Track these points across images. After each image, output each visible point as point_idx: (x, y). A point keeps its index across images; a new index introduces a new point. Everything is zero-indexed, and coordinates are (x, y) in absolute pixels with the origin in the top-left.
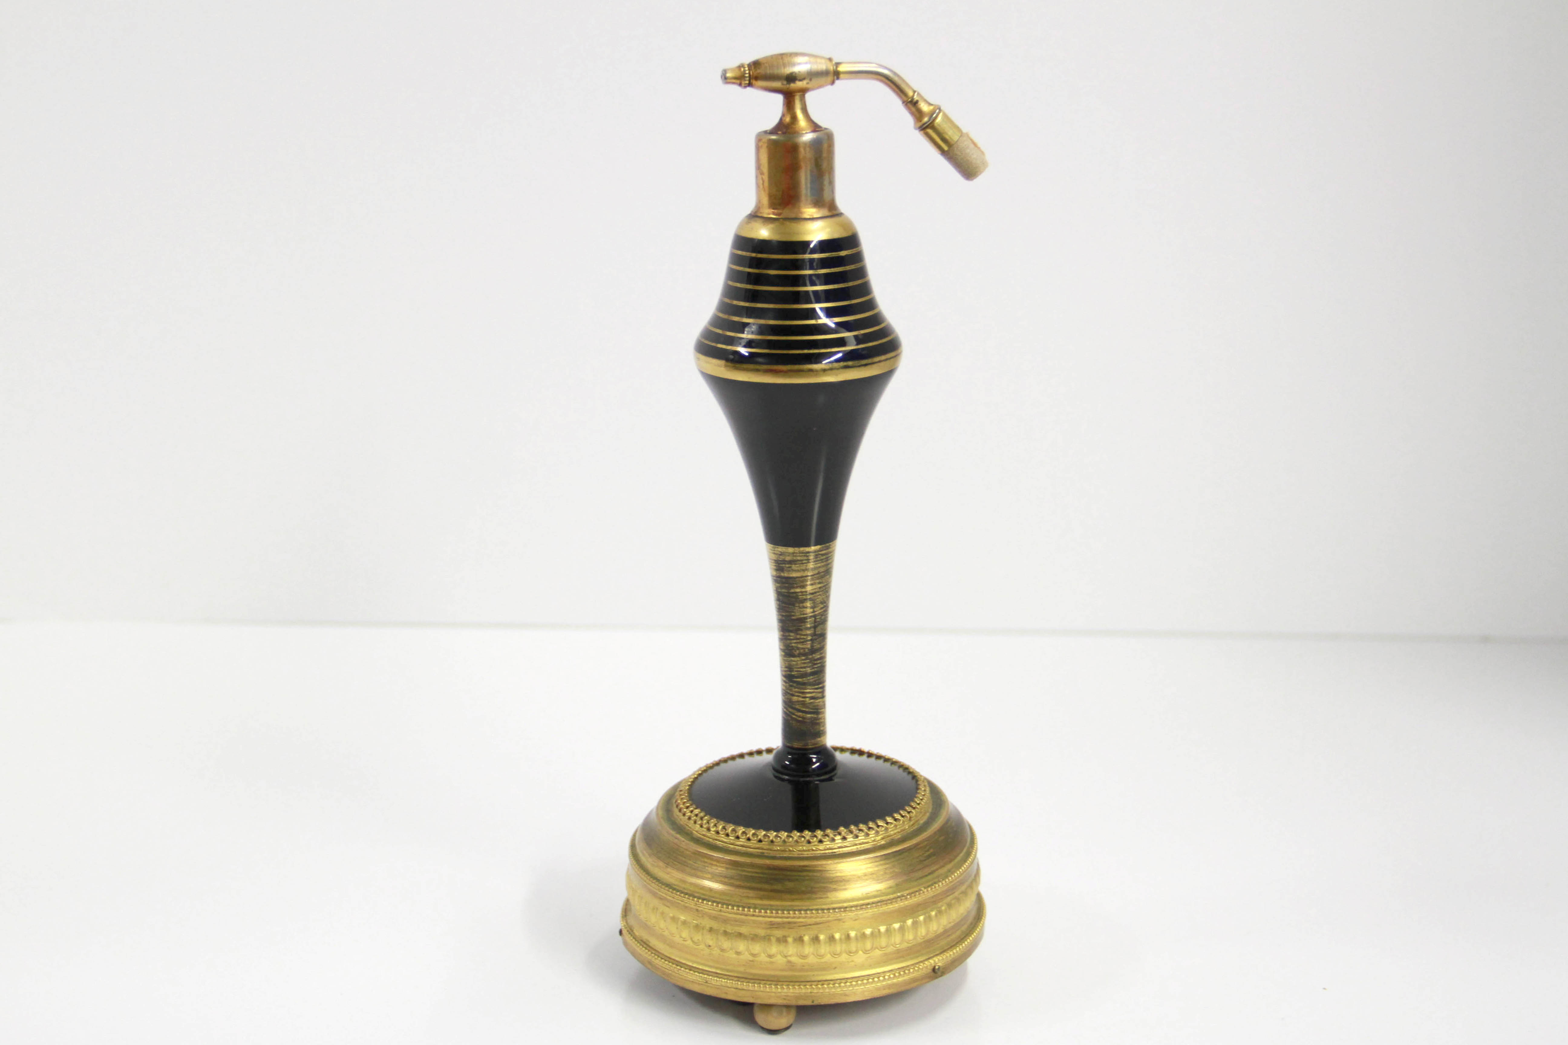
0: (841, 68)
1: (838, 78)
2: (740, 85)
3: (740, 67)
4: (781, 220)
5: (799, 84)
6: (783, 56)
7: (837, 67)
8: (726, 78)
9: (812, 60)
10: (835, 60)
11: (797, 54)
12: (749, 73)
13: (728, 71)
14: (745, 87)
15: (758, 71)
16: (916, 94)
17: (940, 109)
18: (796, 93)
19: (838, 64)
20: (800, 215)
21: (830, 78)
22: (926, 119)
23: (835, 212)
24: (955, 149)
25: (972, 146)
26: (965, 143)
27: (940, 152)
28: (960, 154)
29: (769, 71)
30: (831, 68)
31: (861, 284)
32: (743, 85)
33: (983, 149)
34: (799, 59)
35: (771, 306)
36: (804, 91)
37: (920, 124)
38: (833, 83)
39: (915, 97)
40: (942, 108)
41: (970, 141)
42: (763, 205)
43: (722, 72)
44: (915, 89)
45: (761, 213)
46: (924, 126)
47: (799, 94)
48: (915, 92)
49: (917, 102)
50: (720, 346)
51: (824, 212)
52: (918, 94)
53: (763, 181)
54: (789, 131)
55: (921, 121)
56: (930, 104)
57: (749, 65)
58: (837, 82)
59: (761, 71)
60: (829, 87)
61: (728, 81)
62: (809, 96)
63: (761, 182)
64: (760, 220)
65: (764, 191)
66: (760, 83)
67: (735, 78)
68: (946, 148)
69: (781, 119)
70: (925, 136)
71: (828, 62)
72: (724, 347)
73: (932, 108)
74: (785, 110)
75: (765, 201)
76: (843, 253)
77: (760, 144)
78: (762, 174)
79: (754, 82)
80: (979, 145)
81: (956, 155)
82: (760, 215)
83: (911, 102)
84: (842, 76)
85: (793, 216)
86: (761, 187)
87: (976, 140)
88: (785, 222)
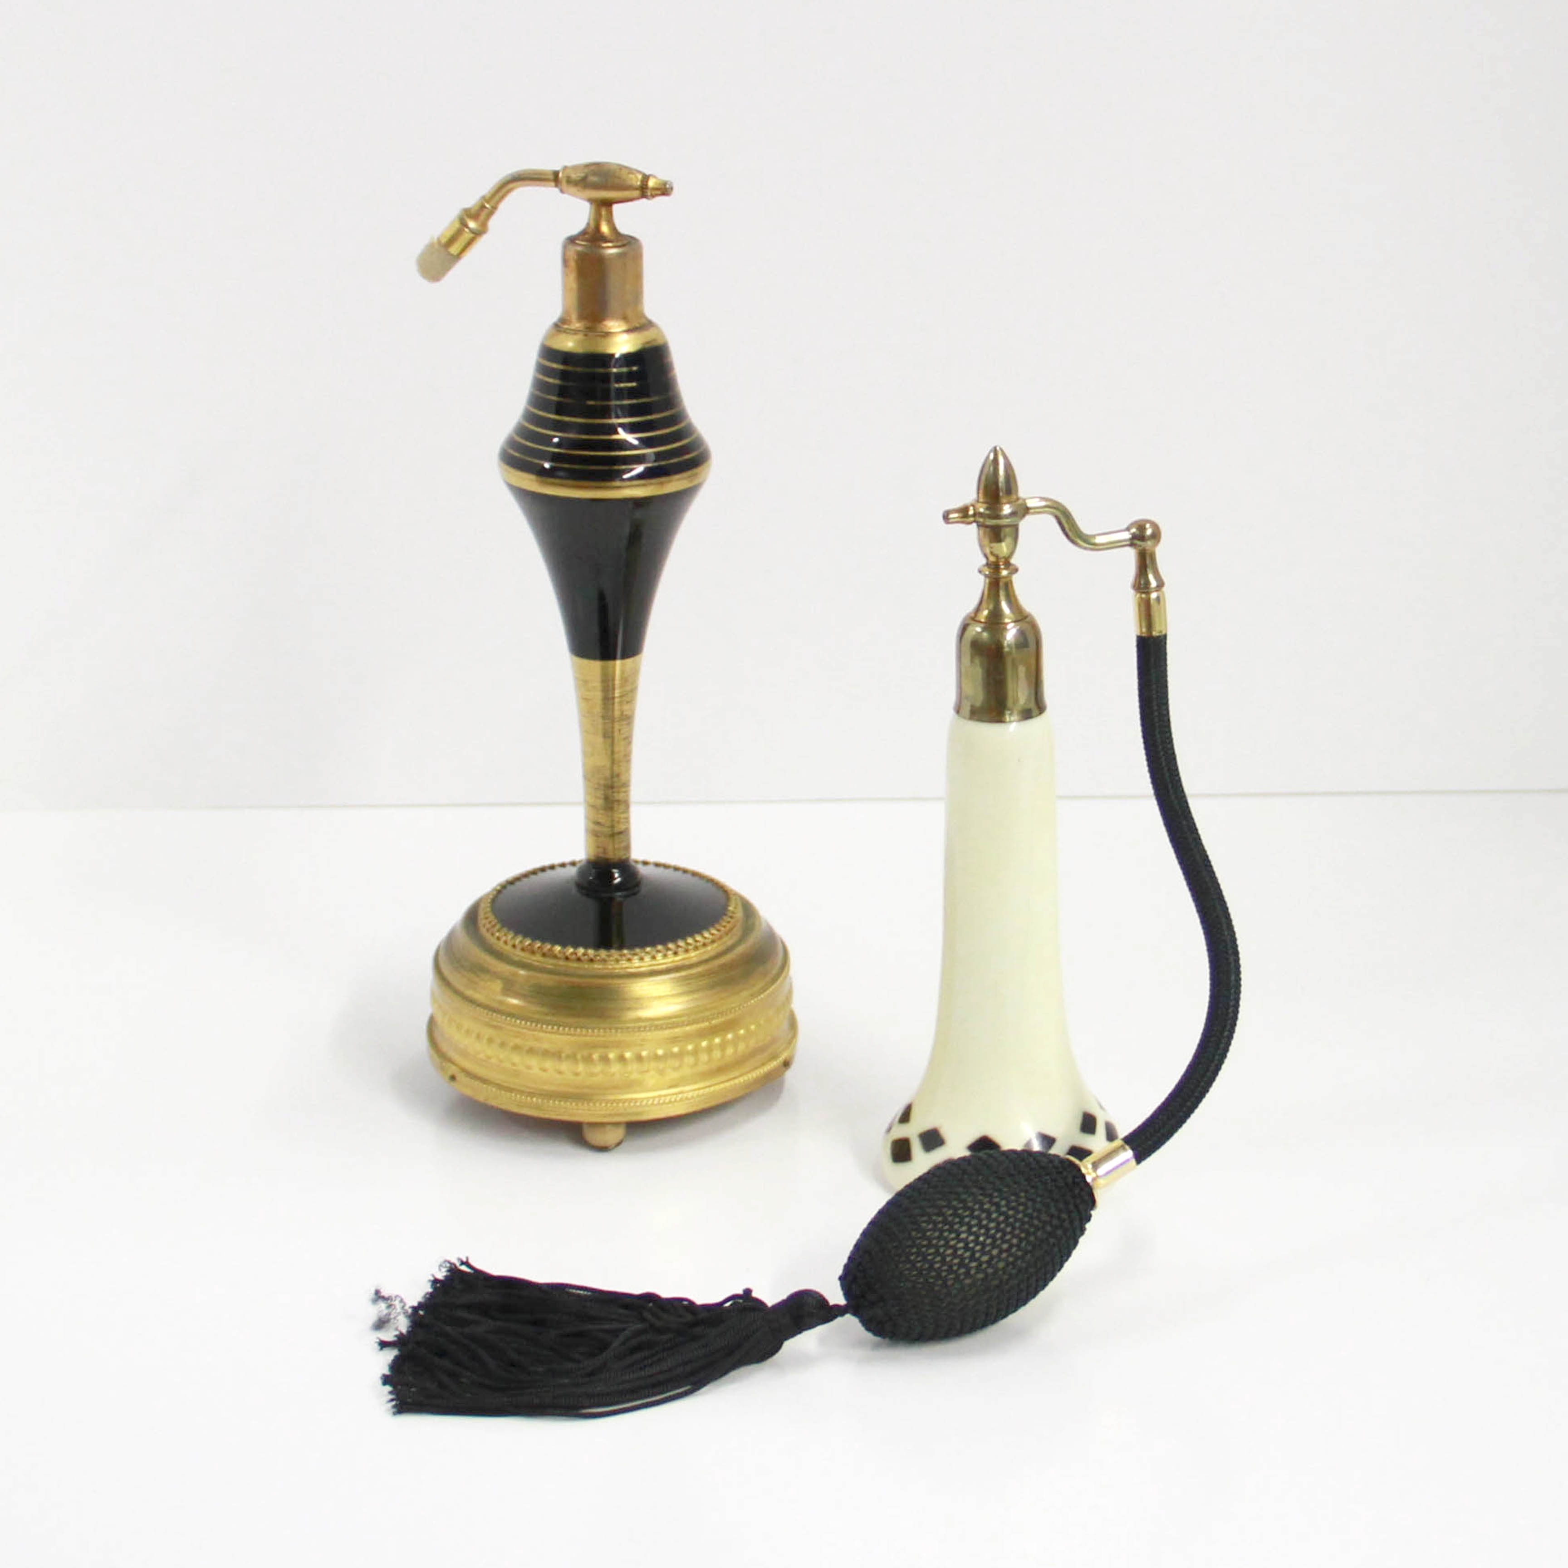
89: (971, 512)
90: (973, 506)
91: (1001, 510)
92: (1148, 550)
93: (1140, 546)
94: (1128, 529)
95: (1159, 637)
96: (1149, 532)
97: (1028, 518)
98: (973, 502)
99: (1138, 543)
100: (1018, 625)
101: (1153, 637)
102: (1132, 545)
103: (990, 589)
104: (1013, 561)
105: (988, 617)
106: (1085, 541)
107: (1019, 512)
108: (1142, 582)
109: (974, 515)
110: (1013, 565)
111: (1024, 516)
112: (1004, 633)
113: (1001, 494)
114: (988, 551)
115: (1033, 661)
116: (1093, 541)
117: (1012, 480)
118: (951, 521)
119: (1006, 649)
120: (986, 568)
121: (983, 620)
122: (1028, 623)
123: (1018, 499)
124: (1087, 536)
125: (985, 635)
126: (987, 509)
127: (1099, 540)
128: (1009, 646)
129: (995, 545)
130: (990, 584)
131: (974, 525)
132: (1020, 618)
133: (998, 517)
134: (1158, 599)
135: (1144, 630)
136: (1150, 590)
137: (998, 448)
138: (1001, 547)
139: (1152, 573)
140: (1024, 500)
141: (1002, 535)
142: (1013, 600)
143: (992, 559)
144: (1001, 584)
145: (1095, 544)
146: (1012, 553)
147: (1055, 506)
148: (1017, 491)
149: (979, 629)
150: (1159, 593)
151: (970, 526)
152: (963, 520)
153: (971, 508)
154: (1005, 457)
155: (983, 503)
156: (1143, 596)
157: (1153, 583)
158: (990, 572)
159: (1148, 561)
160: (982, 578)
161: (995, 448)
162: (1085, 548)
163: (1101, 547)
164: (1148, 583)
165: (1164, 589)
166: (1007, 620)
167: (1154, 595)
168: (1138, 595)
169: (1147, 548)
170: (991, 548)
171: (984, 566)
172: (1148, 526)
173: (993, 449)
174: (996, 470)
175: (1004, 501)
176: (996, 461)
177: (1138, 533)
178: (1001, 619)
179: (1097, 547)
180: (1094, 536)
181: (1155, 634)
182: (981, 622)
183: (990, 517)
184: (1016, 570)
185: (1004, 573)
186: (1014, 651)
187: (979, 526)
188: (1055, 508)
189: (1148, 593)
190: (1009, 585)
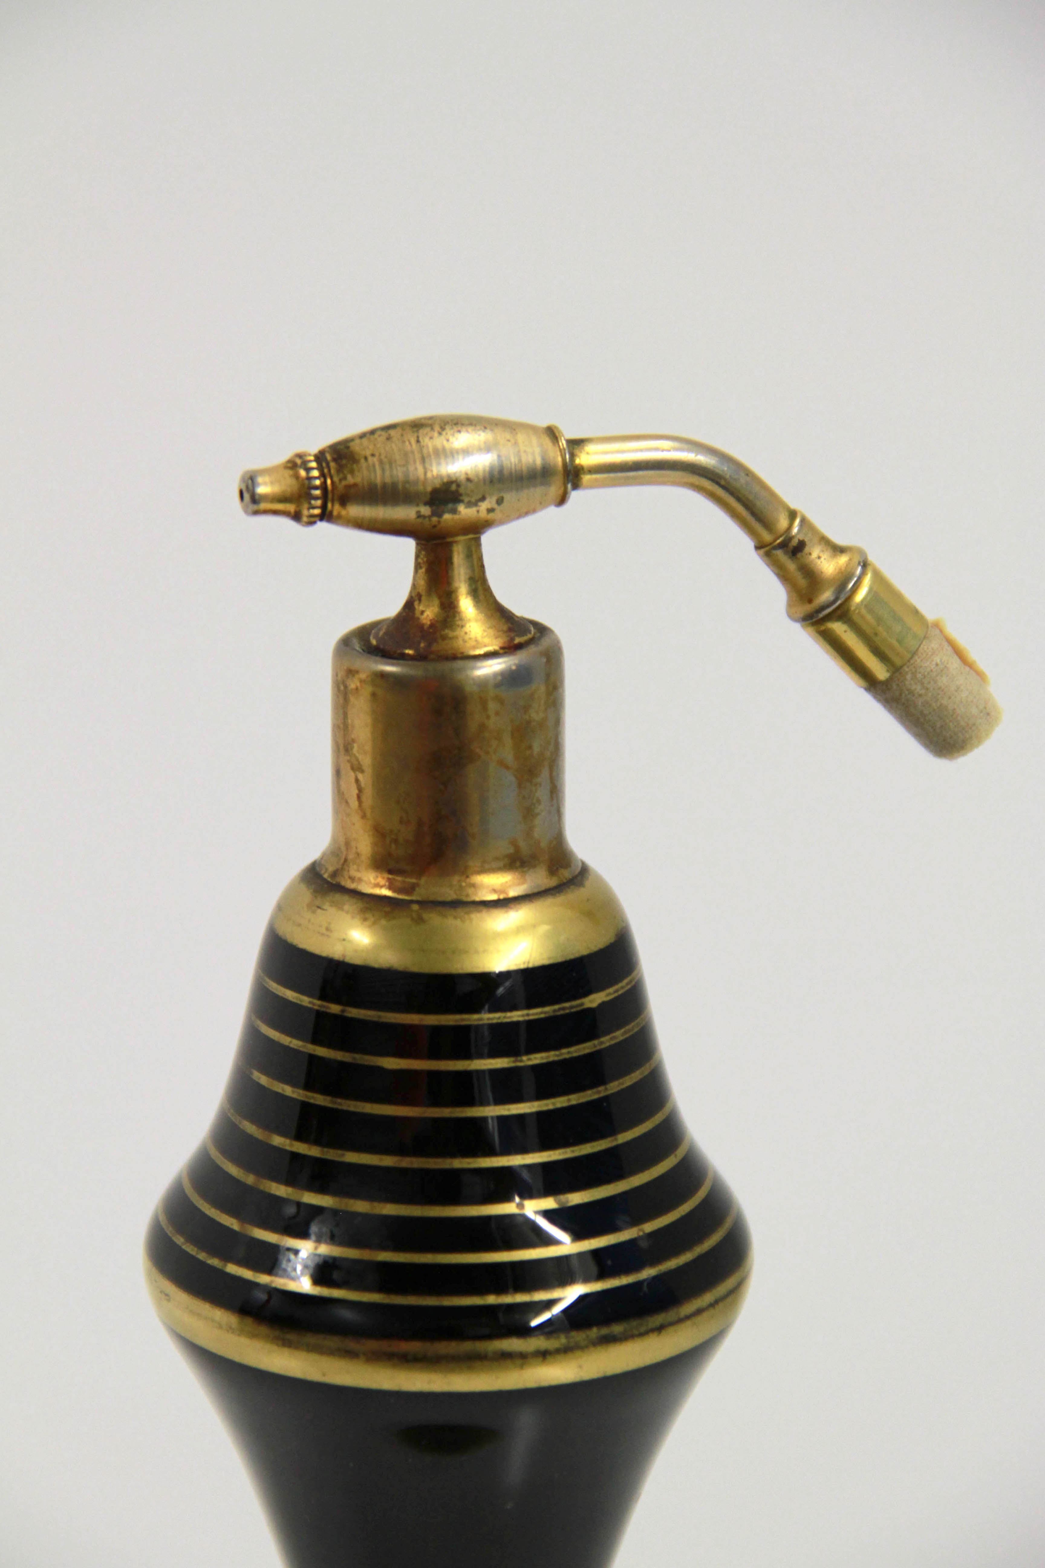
0: (587, 458)
1: (576, 487)
2: (296, 517)
3: (292, 465)
4: (415, 907)
5: (465, 512)
6: (422, 432)
7: (573, 456)
8: (255, 499)
9: (503, 436)
10: (569, 432)
11: (458, 423)
12: (324, 487)
13: (260, 480)
14: (311, 523)
15: (350, 480)
16: (797, 522)
17: (865, 565)
18: (457, 535)
19: (576, 444)
20: (470, 891)
21: (554, 490)
22: (826, 596)
23: (566, 874)
24: (909, 677)
25: (954, 663)
26: (937, 659)
27: (862, 683)
28: (923, 692)
29: (379, 477)
30: (558, 460)
31: (641, 1080)
32: (305, 519)
33: (982, 664)
34: (462, 439)
35: (387, 1161)
36: (476, 529)
37: (808, 608)
38: (562, 500)
39: (795, 530)
40: (871, 558)
41: (950, 648)
42: (358, 855)
43: (243, 480)
44: (793, 506)
45: (352, 879)
46: (821, 615)
47: (461, 538)
48: (793, 515)
49: (801, 545)
50: (232, 1269)
51: (539, 878)
52: (804, 521)
53: (360, 790)
54: (435, 647)
55: (810, 601)
56: (838, 550)
57: (320, 457)
58: (575, 496)
59: (359, 477)
60: (552, 510)
61: (263, 506)
62: (489, 540)
63: (355, 792)
64: (350, 905)
65: (364, 816)
66: (355, 511)
67: (283, 499)
68: (881, 672)
69: (409, 605)
70: (821, 638)
71: (547, 442)
72: (247, 1274)
73: (843, 560)
74: (422, 583)
75: (365, 845)
76: (594, 1000)
77: (353, 684)
78: (357, 768)
79: (336, 508)
80: (973, 655)
81: (911, 692)
82: (352, 886)
83: (783, 545)
84: (586, 478)
85: (450, 894)
86: (354, 803)
87: (962, 641)
88: (426, 916)
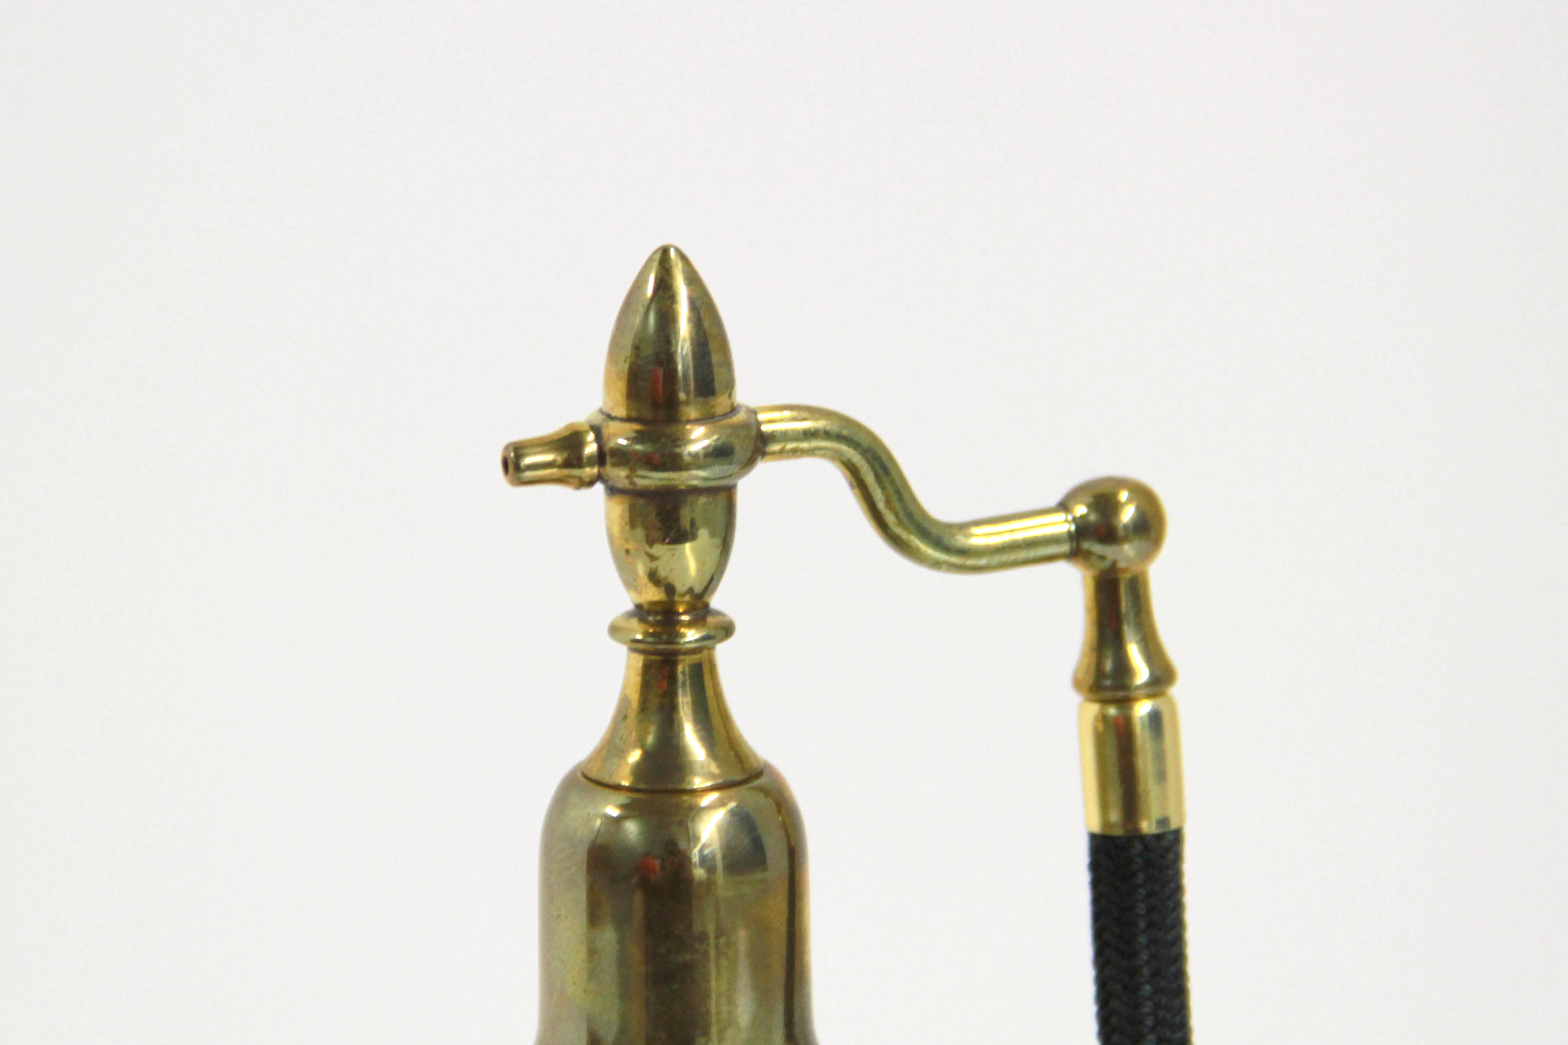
89: (591, 448)
90: (597, 430)
91: (679, 440)
92: (1125, 570)
93: (1102, 558)
94: (1064, 506)
95: (1159, 837)
96: (1127, 514)
97: (763, 468)
98: (598, 420)
99: (1097, 548)
100: (731, 799)
101: (1142, 838)
102: (1075, 554)
103: (646, 686)
104: (716, 601)
105: (639, 771)
106: (938, 543)
107: (738, 449)
108: (1108, 665)
109: (601, 458)
110: (718, 613)
111: (749, 463)
112: (690, 825)
113: (682, 396)
114: (641, 569)
115: (780, 905)
116: (961, 540)
117: (713, 345)
118: (529, 474)
119: (699, 873)
120: (634, 623)
121: (626, 783)
122: (765, 791)
123: (733, 410)
124: (950, 526)
125: (632, 828)
126: (640, 437)
127: (980, 538)
128: (704, 861)
129: (659, 549)
130: (647, 669)
131: (599, 487)
132: (738, 777)
133: (674, 463)
134: (1155, 718)
135: (1115, 816)
136: (1133, 694)
137: (672, 253)
138: (683, 555)
139: (1137, 642)
140: (754, 412)
141: (685, 523)
142: (716, 720)
143: (653, 594)
144: (682, 668)
145: (963, 552)
146: (711, 583)
147: (845, 432)
148: (730, 385)
149: (613, 811)
150: (1160, 702)
151: (585, 492)
152: (566, 472)
153: (591, 437)
154: (693, 279)
155: (628, 419)
156: (1112, 711)
157: (1141, 673)
158: (646, 634)
159: (1125, 604)
160: (621, 652)
161: (665, 251)
162: (936, 565)
163: (983, 562)
164: (1123, 669)
165: (1175, 691)
166: (698, 782)
167: (1142, 709)
168: (1094, 709)
169: (1122, 565)
170: (653, 558)
171: (630, 615)
172: (1123, 496)
173: (658, 256)
174: (667, 319)
175: (692, 412)
176: (664, 286)
177: (1093, 518)
178: (682, 780)
179: (971, 562)
180: (964, 527)
181: (1147, 826)
182: (618, 788)
183: (652, 463)
184: (727, 630)
185: (691, 635)
186: (720, 877)
187: (613, 491)
188: (839, 437)
189: (1125, 702)
190: (706, 670)
